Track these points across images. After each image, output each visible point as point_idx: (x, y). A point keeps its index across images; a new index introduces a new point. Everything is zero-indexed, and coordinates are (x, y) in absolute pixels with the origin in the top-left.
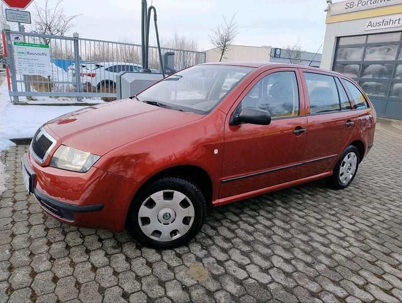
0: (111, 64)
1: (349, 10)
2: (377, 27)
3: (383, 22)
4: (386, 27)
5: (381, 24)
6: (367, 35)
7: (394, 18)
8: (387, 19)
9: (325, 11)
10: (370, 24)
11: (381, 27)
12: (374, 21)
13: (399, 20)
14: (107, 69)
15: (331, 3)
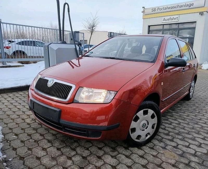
0: (20, 40)
1: (154, 12)
2: (167, 21)
3: (170, 18)
4: (172, 21)
5: (169, 19)
6: (163, 25)
7: (175, 17)
8: (172, 17)
9: (142, 12)
10: (164, 20)
11: (169, 21)
12: (166, 18)
13: (177, 18)
14: (17, 44)
15: (144, 8)
